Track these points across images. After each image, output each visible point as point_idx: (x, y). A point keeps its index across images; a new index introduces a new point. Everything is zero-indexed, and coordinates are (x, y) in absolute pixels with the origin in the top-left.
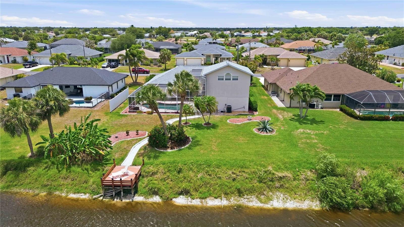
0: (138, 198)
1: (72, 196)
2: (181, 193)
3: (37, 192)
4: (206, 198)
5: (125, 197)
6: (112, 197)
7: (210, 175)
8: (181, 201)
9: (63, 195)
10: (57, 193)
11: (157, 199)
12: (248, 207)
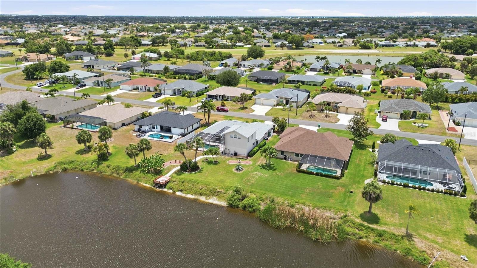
0: (165, 190)
1: (144, 185)
2: (180, 191)
3: (134, 181)
4: (188, 194)
5: (161, 188)
6: (157, 188)
7: (193, 186)
8: (179, 193)
9: (142, 184)
10: (140, 183)
11: (171, 191)
12: (200, 200)
